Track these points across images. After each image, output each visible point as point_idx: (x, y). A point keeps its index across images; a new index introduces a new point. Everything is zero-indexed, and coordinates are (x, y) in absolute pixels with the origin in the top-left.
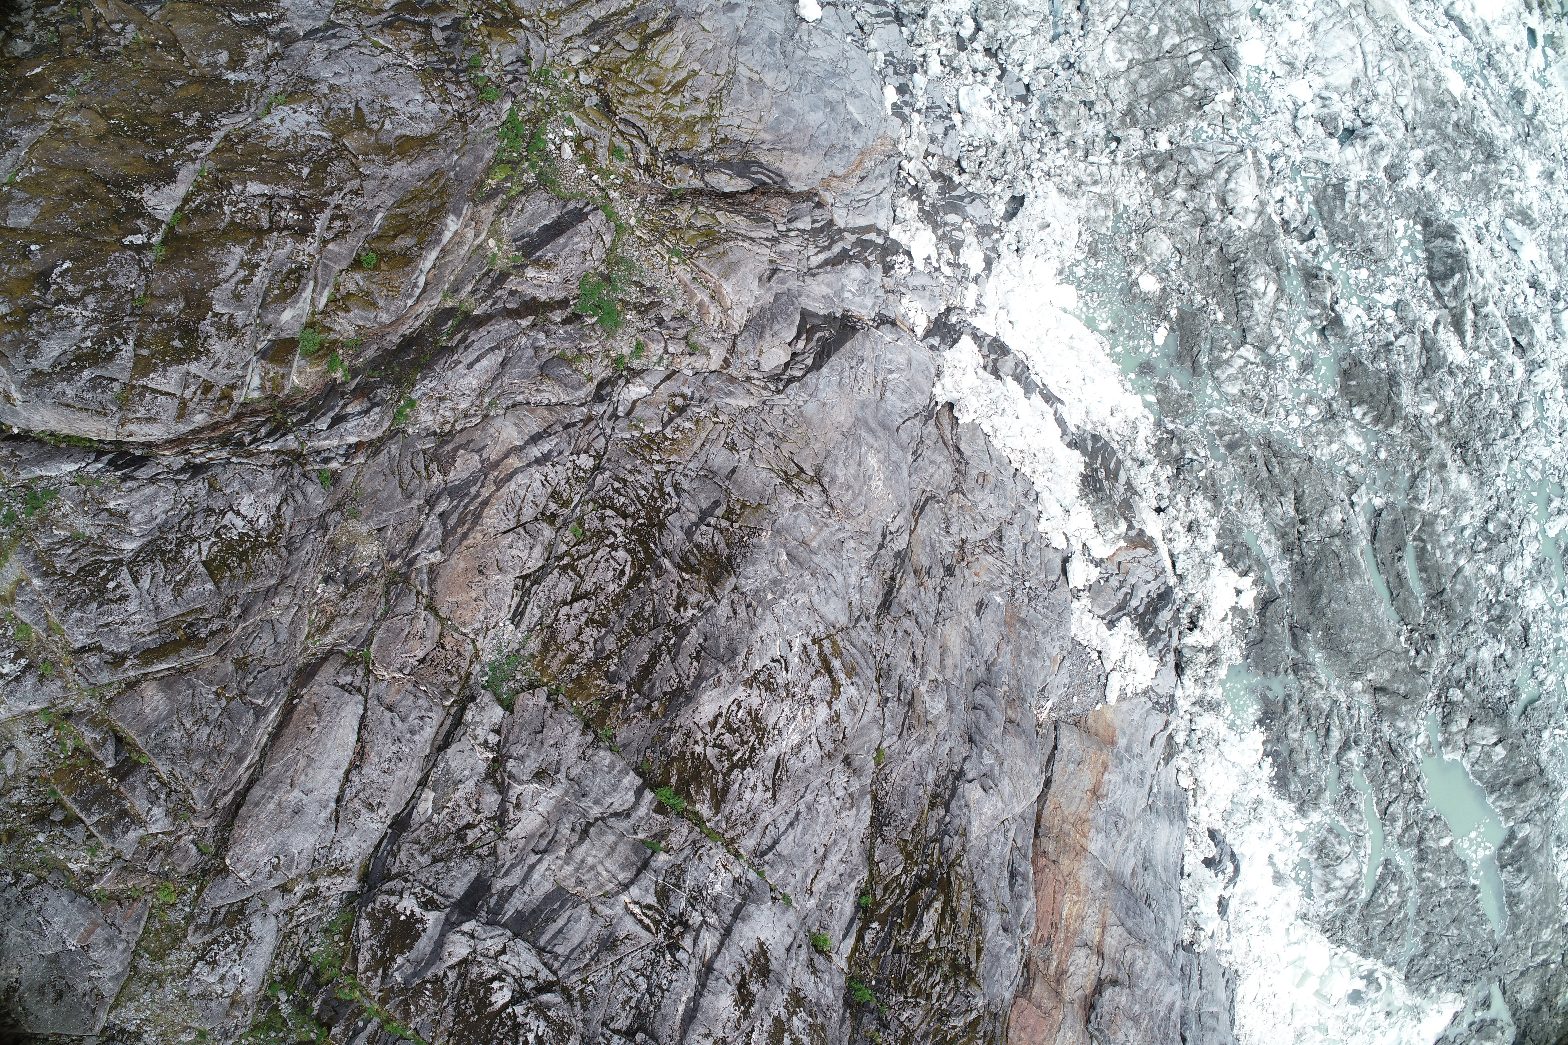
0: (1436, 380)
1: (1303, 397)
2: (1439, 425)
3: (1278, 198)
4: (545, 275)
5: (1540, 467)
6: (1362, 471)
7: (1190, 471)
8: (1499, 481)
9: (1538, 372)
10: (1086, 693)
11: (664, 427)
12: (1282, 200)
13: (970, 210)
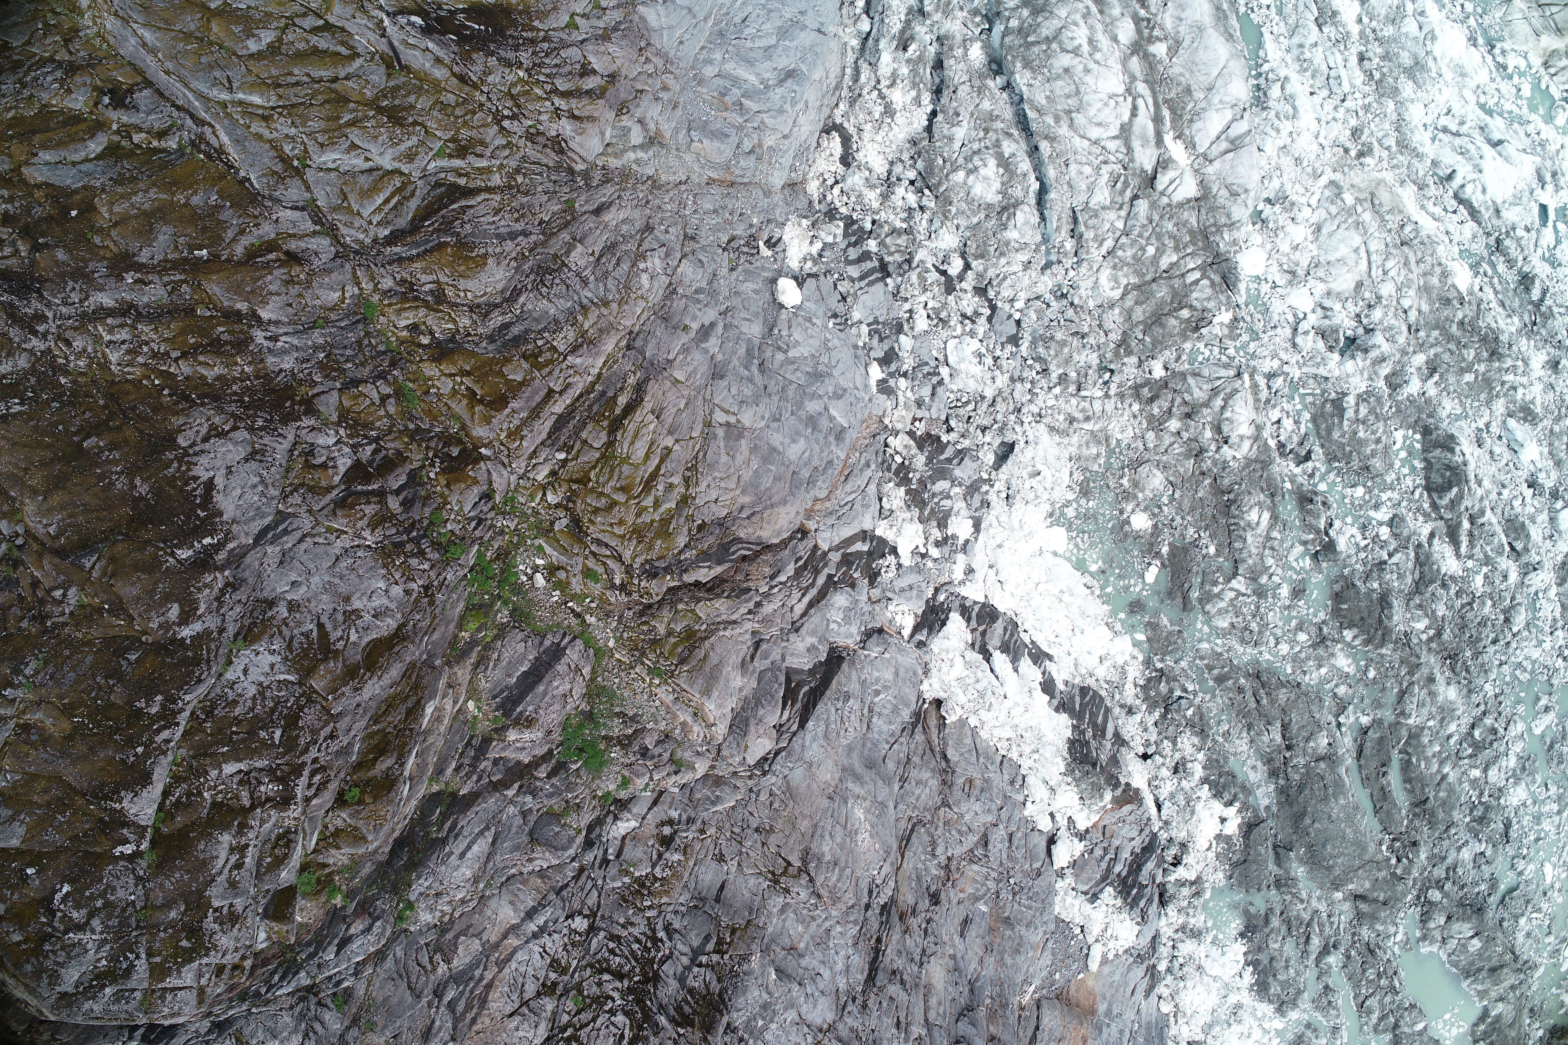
0: (1428, 595)
1: (1294, 623)
2: (1430, 640)
3: (1275, 419)
4: (527, 735)
5: (1529, 668)
6: (1350, 692)
7: (1177, 711)
8: (1488, 687)
9: (1532, 575)
10: (1068, 967)
11: (654, 866)
12: (1279, 422)
13: (958, 472)
